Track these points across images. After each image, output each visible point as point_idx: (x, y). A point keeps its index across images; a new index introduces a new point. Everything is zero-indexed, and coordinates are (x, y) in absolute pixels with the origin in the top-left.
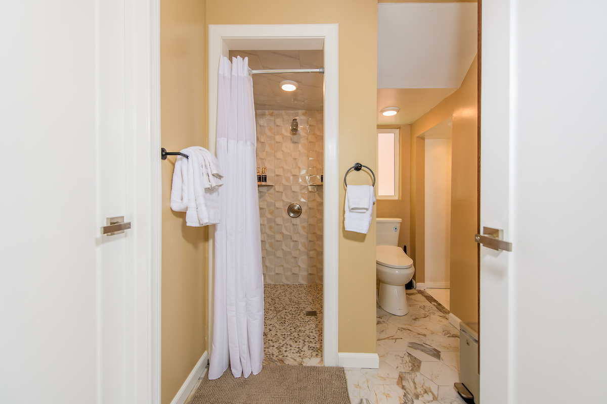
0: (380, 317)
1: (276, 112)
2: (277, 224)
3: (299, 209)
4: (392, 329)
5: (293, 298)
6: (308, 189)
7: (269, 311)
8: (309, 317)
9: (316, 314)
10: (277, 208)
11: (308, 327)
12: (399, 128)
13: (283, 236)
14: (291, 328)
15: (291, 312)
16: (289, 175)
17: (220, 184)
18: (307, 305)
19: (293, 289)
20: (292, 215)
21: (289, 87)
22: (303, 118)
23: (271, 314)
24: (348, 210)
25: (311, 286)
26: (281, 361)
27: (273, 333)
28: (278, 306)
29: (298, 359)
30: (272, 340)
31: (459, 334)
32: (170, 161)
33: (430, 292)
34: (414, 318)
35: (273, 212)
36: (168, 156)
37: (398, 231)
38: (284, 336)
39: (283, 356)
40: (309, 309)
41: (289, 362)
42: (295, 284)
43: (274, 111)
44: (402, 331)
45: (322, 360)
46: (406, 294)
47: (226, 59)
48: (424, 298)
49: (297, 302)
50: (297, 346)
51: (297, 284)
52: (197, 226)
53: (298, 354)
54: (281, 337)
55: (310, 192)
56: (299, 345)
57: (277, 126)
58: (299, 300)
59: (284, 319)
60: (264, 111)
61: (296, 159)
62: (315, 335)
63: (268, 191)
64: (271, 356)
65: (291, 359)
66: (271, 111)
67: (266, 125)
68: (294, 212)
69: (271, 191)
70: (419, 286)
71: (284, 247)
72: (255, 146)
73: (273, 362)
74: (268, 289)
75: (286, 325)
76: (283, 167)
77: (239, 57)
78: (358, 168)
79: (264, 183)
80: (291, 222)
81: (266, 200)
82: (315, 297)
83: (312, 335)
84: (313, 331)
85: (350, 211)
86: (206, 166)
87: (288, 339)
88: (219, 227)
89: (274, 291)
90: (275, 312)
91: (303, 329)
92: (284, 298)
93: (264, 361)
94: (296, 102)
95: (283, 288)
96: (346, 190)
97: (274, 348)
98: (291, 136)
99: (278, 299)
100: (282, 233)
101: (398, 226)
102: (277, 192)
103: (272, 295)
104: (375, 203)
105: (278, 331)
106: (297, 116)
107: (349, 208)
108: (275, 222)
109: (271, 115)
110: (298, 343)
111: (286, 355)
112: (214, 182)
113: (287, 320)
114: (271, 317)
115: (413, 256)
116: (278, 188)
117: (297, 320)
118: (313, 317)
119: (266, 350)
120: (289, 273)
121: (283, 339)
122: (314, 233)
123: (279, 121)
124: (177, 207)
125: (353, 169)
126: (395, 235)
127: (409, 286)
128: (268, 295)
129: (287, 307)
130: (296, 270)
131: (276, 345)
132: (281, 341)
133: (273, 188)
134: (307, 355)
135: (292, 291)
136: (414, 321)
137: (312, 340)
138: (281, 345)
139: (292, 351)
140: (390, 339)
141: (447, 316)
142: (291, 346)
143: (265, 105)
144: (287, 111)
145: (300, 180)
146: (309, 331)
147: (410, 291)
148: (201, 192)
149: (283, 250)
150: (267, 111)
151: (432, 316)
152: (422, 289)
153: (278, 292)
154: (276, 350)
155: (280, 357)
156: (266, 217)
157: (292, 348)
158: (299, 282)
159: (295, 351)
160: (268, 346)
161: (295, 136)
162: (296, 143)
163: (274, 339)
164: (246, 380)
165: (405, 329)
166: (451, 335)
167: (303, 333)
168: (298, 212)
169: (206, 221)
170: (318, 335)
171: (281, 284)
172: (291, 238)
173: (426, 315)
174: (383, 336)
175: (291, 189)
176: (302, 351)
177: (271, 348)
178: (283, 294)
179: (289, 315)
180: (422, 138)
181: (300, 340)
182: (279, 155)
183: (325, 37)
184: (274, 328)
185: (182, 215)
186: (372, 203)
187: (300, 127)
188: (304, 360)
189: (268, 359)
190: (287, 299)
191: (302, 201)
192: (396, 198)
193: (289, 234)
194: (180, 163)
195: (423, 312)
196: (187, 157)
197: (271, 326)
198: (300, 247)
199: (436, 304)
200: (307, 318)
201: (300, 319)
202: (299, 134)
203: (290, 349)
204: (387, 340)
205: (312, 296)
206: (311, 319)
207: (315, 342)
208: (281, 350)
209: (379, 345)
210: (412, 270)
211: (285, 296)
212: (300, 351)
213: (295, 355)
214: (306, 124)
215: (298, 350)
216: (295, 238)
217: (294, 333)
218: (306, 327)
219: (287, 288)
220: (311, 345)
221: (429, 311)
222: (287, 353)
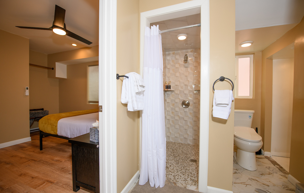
0: (236, 170)
1: (176, 52)
2: (176, 111)
3: (188, 103)
4: (244, 178)
5: (184, 151)
6: (193, 92)
7: (171, 156)
8: (192, 162)
9: (196, 161)
10: (176, 103)
11: (191, 168)
12: (254, 54)
13: (179, 118)
14: (182, 167)
15: (182, 158)
16: (183, 85)
17: (144, 90)
18: (191, 156)
19: (184, 146)
20: (184, 106)
21: (182, 38)
22: (190, 53)
23: (171, 158)
24: (215, 105)
25: (194, 146)
26: (175, 183)
27: (172, 167)
28: (176, 154)
29: (184, 185)
30: (171, 171)
31: (295, 189)
32: (121, 79)
33: (274, 159)
34: (261, 173)
35: (174, 104)
36: (120, 77)
37: (252, 118)
38: (177, 170)
39: (176, 181)
40: (192, 158)
41: (179, 185)
42: (185, 143)
43: (175, 52)
44: (251, 180)
45: (198, 188)
46: (256, 157)
47: (148, 28)
48: (270, 162)
49: (186, 153)
50: (184, 177)
51: (187, 143)
52: (132, 111)
53: (185, 182)
54: (176, 171)
55: (195, 94)
56: (185, 177)
57: (177, 59)
58: (187, 153)
59: (178, 161)
60: (170, 52)
61: (187, 76)
62: (195, 173)
63: (171, 93)
64: (170, 180)
65: (180, 184)
66: (173, 52)
67: (170, 59)
68: (186, 105)
69: (173, 93)
70: (266, 153)
71: (180, 123)
72: (162, 70)
73: (170, 183)
74: (171, 144)
75: (179, 165)
76: (179, 81)
77: (154, 25)
78: (222, 79)
79: (169, 90)
80: (184, 110)
81: (170, 98)
82: (196, 152)
83: (193, 173)
84: (194, 170)
85: (216, 106)
86: (136, 81)
87: (179, 172)
88: (144, 112)
89: (174, 146)
90: (174, 157)
91: (188, 168)
92: (179, 150)
93: (166, 182)
94: (187, 45)
95: (179, 145)
96: (214, 93)
97: (172, 176)
98: (184, 64)
99: (176, 150)
100: (178, 116)
101: (252, 115)
102: (176, 94)
103: (173, 148)
104: (234, 101)
105: (175, 167)
106: (188, 53)
107: (216, 103)
108: (175, 110)
109: (173, 54)
110: (185, 176)
111: (178, 181)
112: (141, 89)
113: (180, 162)
114: (171, 159)
115: (262, 135)
116: (176, 92)
117: (185, 163)
118: (194, 163)
119: (168, 176)
120: (182, 137)
121: (177, 172)
122: (196, 117)
123: (177, 57)
124: (124, 102)
125: (219, 80)
126: (250, 121)
127: (259, 153)
128: (171, 147)
129: (180, 155)
130: (186, 136)
131: (173, 174)
132: (175, 173)
133: (174, 92)
134: (190, 183)
135: (184, 147)
136: (261, 175)
137: (193, 176)
138: (176, 175)
139: (181, 179)
140: (242, 184)
141: (287, 176)
142: (181, 176)
143: (170, 49)
144: (182, 51)
145: (189, 88)
146: (191, 170)
147: (259, 156)
148: (134, 94)
149: (179, 125)
150: (171, 52)
151: (275, 174)
152: (269, 156)
153: (176, 147)
154: (173, 177)
155: (175, 181)
156: (170, 107)
157: (181, 178)
158: (188, 143)
159: (183, 180)
160: (169, 174)
161: (186, 64)
162: (187, 67)
163: (172, 171)
164: (156, 189)
165: (253, 180)
166: (289, 189)
167: (188, 171)
168: (187, 105)
169: (137, 109)
170: (196, 173)
171: (178, 142)
172: (184, 119)
173: (270, 173)
174: (238, 181)
175: (184, 92)
176: (186, 180)
177: (170, 175)
178: (179, 148)
179: (181, 160)
180: (271, 59)
181: (186, 174)
182: (178, 74)
183: (201, 5)
184: (172, 165)
185: (126, 105)
186: (231, 101)
187: (189, 58)
188: (187, 186)
189: (168, 181)
190: (180, 151)
191: (189, 99)
192: (251, 98)
193: (182, 116)
194: (125, 80)
195: (268, 170)
196: (128, 77)
197: (171, 164)
198: (189, 124)
199: (278, 167)
200: (191, 163)
201: (187, 162)
202: (189, 63)
203: (180, 178)
204: (240, 184)
205: (195, 151)
206: (193, 164)
207: (194, 177)
208: (175, 178)
209: (235, 186)
210: (261, 144)
211: (180, 149)
212: (185, 180)
213: (183, 181)
214: (193, 57)
215: (184, 179)
216: (186, 118)
217: (183, 170)
218: (190, 168)
219: (181, 145)
220: (192, 178)
221: (272, 170)
222: (178, 180)
